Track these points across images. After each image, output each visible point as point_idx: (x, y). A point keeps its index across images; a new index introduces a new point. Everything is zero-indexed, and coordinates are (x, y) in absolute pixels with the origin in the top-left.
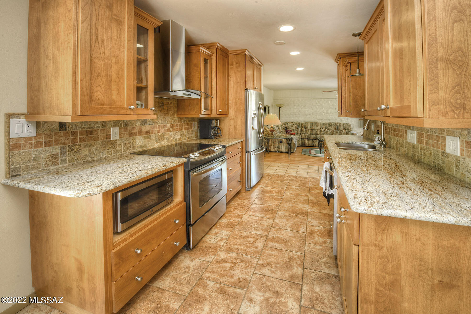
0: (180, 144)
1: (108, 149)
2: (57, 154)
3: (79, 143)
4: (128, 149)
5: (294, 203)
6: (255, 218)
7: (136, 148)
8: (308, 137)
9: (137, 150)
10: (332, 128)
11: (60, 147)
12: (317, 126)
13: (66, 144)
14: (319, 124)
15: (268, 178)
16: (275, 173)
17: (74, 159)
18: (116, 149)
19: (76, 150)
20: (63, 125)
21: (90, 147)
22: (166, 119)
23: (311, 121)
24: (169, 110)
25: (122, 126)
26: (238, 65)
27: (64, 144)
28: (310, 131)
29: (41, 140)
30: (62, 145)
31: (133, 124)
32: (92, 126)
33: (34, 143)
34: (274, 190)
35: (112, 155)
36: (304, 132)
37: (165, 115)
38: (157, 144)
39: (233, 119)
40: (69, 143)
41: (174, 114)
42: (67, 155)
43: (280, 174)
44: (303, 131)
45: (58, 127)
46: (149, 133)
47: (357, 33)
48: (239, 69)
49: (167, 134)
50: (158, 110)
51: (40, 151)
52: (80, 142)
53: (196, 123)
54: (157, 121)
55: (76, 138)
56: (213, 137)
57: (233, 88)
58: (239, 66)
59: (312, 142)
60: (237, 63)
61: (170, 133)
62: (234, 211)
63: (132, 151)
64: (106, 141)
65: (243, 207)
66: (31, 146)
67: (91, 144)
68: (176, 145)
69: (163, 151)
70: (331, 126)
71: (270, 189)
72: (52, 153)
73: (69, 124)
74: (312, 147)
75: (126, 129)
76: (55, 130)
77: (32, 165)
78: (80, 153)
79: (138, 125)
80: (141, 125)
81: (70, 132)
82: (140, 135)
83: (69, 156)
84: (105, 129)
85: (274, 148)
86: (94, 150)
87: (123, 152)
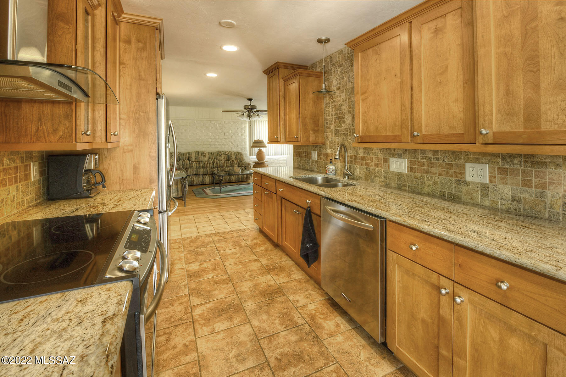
5: (249, 278)
6: (219, 337)
8: (196, 173)
10: (222, 158)
12: (204, 156)
14: (207, 154)
16: (184, 236)
23: (195, 150)
28: (196, 164)
34: (205, 266)
36: (188, 166)
39: (132, 151)
43: (192, 235)
44: (187, 164)
47: (323, 38)
48: (145, 54)
53: (37, 164)
57: (130, 89)
58: (144, 49)
59: (201, 179)
60: (139, 42)
62: (168, 340)
70: (220, 156)
71: (197, 267)
74: (201, 185)
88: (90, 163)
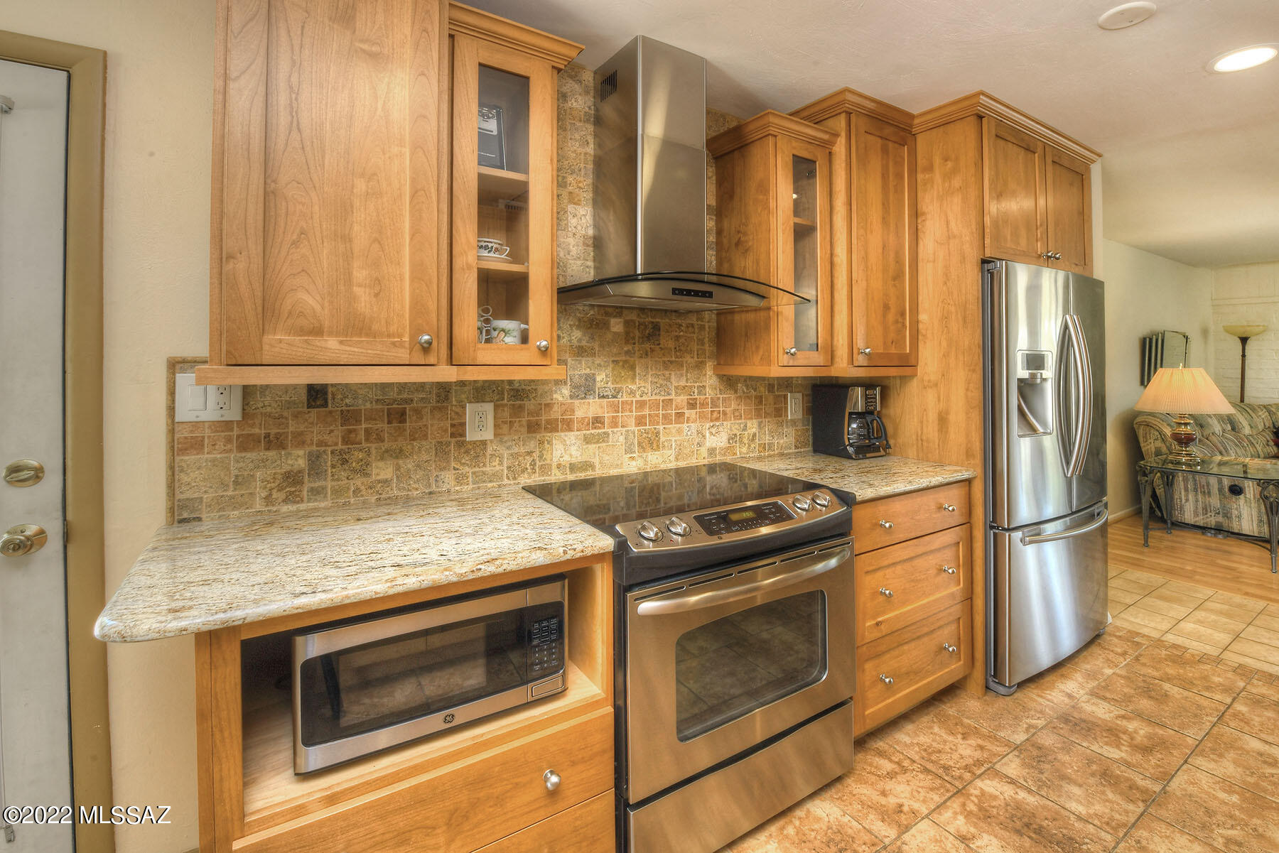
0: (727, 467)
1: (455, 469)
2: (300, 472)
3: (364, 445)
4: (523, 472)
7: (555, 471)
9: (556, 477)
11: (309, 452)
13: (326, 446)
15: (1124, 654)
16: (1170, 638)
17: (348, 489)
18: (484, 469)
19: (354, 464)
20: (317, 392)
21: (397, 457)
22: (669, 379)
24: (680, 350)
25: (503, 399)
26: (950, 164)
27: (320, 443)
29: (257, 431)
30: (314, 448)
31: (541, 395)
32: (405, 396)
33: (238, 437)
34: (1131, 726)
35: (471, 486)
37: (666, 365)
38: (634, 463)
39: (936, 385)
40: (336, 444)
41: (701, 362)
42: (330, 478)
43: (1195, 647)
45: (304, 397)
46: (603, 423)
48: (957, 182)
49: (674, 431)
50: (637, 349)
51: (252, 462)
52: (367, 440)
53: (799, 396)
54: (634, 387)
55: (355, 430)
56: (850, 450)
57: (934, 261)
58: (955, 171)
60: (946, 160)
61: (685, 425)
62: (891, 775)
63: (536, 479)
64: (448, 444)
65: (941, 772)
66: (229, 446)
67: (401, 450)
68: (712, 468)
69: (658, 486)
71: (1107, 717)
72: (286, 468)
73: (334, 389)
75: (517, 410)
76: (295, 404)
77: (232, 497)
78: (367, 475)
79: (561, 399)
80: (571, 397)
81: (339, 413)
82: (570, 430)
83: (333, 480)
84: (447, 408)
85: (1200, 510)
86: (410, 466)
87: (508, 478)
88: (857, 399)
